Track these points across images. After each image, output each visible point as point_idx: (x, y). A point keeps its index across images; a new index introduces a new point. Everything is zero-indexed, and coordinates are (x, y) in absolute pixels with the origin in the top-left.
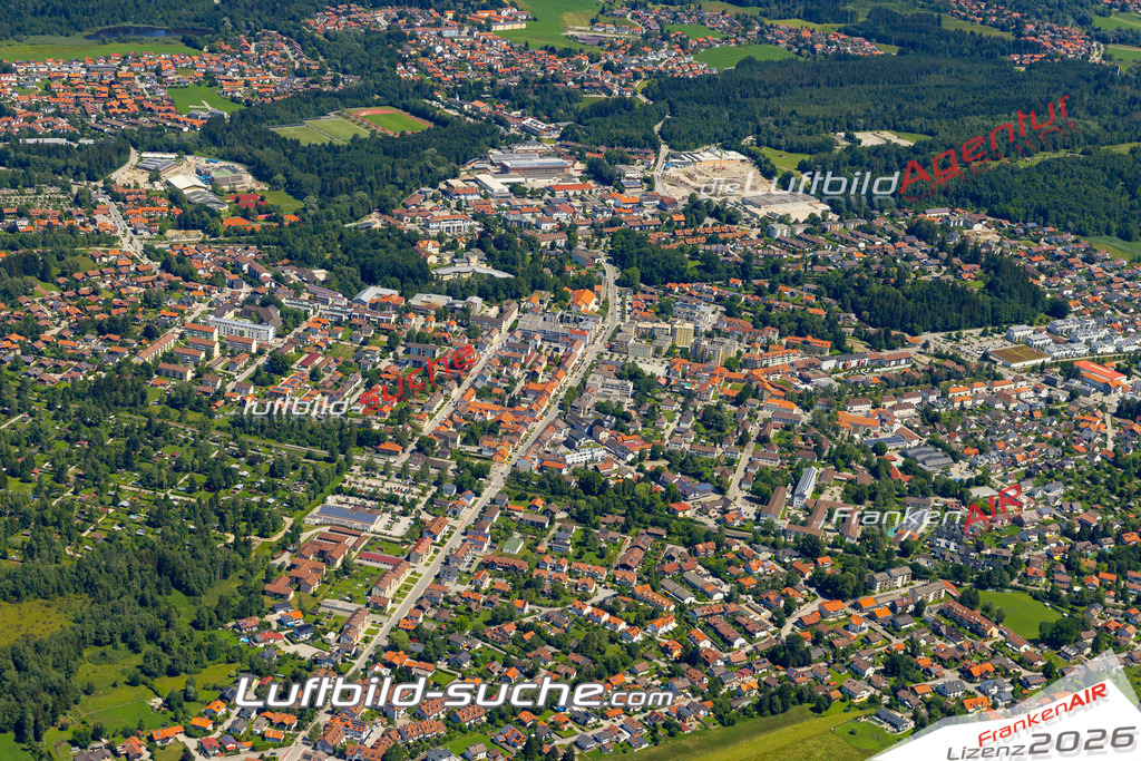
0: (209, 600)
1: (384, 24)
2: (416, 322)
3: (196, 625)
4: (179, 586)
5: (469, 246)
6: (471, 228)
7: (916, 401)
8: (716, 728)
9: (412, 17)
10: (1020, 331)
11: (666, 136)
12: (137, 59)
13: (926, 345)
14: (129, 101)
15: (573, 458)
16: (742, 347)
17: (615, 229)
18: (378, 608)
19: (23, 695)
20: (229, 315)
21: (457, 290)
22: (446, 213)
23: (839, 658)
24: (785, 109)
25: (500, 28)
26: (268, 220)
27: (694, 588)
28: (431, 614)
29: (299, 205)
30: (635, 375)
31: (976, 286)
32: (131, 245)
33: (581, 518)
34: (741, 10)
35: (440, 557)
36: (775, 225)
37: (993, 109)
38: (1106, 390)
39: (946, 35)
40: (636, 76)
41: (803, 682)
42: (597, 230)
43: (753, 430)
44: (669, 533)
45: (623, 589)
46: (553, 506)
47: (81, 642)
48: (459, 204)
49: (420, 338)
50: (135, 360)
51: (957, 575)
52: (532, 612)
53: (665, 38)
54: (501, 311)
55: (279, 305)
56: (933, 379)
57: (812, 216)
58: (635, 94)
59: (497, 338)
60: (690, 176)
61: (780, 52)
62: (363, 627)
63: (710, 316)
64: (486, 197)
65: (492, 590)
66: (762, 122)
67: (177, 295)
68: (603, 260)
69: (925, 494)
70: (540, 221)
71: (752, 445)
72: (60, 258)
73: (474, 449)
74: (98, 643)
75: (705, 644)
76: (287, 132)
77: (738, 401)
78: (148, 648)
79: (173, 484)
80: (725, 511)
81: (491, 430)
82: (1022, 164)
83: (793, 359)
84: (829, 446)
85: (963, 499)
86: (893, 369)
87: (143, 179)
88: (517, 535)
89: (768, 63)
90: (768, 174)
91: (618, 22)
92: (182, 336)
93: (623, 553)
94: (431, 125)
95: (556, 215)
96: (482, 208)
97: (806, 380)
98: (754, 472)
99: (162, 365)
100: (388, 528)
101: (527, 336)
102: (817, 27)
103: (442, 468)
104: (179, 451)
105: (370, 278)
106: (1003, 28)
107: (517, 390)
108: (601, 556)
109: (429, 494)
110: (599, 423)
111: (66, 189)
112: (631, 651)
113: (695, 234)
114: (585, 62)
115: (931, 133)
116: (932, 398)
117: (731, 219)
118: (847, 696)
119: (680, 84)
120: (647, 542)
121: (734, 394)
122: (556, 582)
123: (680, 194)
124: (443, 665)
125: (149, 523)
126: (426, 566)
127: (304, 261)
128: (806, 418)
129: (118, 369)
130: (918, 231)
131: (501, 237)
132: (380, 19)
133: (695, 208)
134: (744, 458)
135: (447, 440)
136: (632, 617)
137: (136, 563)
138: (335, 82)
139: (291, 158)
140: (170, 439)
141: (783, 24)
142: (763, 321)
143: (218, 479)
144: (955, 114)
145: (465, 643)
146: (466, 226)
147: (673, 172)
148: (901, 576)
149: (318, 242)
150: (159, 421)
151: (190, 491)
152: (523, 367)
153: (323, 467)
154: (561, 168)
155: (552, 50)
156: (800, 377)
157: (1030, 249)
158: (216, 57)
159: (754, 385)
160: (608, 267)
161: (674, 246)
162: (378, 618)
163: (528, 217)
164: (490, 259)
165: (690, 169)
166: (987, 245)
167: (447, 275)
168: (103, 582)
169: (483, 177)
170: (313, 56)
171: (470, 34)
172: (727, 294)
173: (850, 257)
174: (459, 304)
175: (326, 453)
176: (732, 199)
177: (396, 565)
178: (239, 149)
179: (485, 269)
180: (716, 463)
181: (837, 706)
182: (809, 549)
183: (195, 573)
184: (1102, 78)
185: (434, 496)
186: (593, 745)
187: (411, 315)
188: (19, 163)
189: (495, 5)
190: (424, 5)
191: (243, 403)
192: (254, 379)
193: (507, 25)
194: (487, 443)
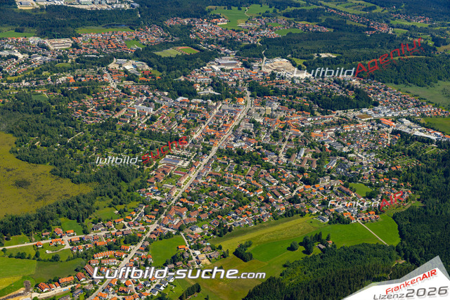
0: (132, 184)
1: (187, 23)
2: (193, 107)
3: (128, 191)
4: (124, 180)
5: (208, 86)
7: (334, 130)
8: (273, 221)
9: (195, 21)
10: (365, 110)
11: (266, 55)
12: (117, 33)
13: (337, 114)
14: (114, 45)
15: (235, 145)
16: (285, 114)
17: (250, 81)
18: (179, 186)
19: (79, 210)
20: (140, 105)
21: (205, 98)
22: (202, 76)
23: (308, 201)
24: (300, 47)
25: (219, 24)
26: (152, 78)
27: (268, 181)
28: (194, 188)
29: (161, 74)
30: (254, 122)
31: (353, 97)
32: (113, 85)
33: (237, 162)
34: (289, 19)
35: (197, 172)
36: (296, 80)
37: (360, 47)
38: (389, 127)
39: (347, 26)
40: (258, 38)
41: (298, 208)
42: (245, 81)
43: (287, 138)
44: (262, 166)
45: (248, 182)
46: (229, 159)
47: (96, 195)
48: (206, 73)
49: (194, 111)
50: (113, 117)
51: (343, 178)
52: (222, 188)
53: (267, 26)
54: (217, 104)
55: (154, 102)
56: (339, 123)
58: (257, 42)
59: (215, 112)
60: (272, 66)
61: (300, 31)
62: (175, 192)
63: (276, 105)
64: (214, 72)
65: (211, 182)
66: (294, 51)
67: (125, 99)
68: (246, 89)
69: (335, 156)
70: (229, 78)
71: (286, 142)
72: (93, 89)
73: (208, 142)
74: (100, 195)
75: (271, 197)
76: (158, 53)
77: (283, 129)
78: (114, 197)
79: (123, 152)
80: (278, 160)
81: (213, 137)
82: (367, 63)
83: (299, 118)
84: (309, 142)
85: (346, 157)
86: (328, 121)
87: (117, 67)
88: (219, 167)
89: (296, 34)
90: (294, 65)
91: (253, 22)
92: (127, 111)
93: (249, 172)
94: (199, 51)
95: (233, 77)
96: (213, 75)
97: (303, 124)
98: (287, 149)
99: (121, 119)
100: (183, 164)
101: (224, 111)
102: (311, 24)
103: (199, 148)
104: (125, 143)
105: (180, 95)
106: (364, 24)
107: (220, 126)
108: (242, 173)
109: (195, 155)
110: (243, 135)
111: (95, 69)
112: (250, 199)
113: (272, 82)
114: (243, 33)
115: (341, 54)
116: (339, 129)
117: (283, 78)
118: (310, 212)
119: (271, 40)
120: (255, 169)
121: (282, 127)
122: (229, 180)
123: (269, 71)
124: (197, 203)
126: (193, 175)
127: (162, 90)
128: (302, 134)
129: (108, 120)
131: (218, 83)
132: (185, 21)
133: (273, 75)
134: (284, 145)
135: (200, 140)
136: (250, 189)
137: (112, 174)
138: (172, 39)
139: (159, 61)
140: (122, 139)
141: (301, 23)
142: (291, 107)
143: (135, 151)
144: (349, 48)
145: (203, 196)
146: (208, 80)
147: (267, 65)
148: (327, 179)
149: (166, 84)
150: (120, 134)
151: (127, 154)
152: (222, 119)
154: (235, 64)
155: (234, 30)
156: (301, 123)
157: (368, 87)
158: (139, 32)
159: (288, 125)
160: (248, 91)
161: (267, 86)
162: (179, 189)
163: (226, 77)
164: (214, 89)
165: (272, 64)
166: (356, 85)
167: (202, 94)
168: (102, 179)
169: (213, 66)
170: (166, 32)
171: (211, 26)
172: (281, 99)
173: (317, 89)
174: (205, 102)
175: (166, 143)
177: (185, 175)
178: (145, 58)
179: (213, 92)
180: (276, 147)
181: (307, 215)
182: (301, 171)
183: (128, 176)
184: (392, 38)
186: (238, 225)
187: (191, 105)
188: (83, 62)
189: (219, 17)
190: (198, 17)
191: (143, 129)
192: (147, 123)
193: (222, 23)
194: (212, 141)
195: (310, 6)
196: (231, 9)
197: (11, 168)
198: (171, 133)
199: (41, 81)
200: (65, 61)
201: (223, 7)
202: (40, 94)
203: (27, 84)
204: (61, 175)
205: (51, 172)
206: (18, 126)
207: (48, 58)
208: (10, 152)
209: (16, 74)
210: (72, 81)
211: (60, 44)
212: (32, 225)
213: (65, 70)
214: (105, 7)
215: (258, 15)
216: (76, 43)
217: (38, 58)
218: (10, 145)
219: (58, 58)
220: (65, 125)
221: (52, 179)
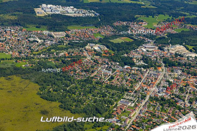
0: (104, 115)
1: (125, 24)
2: (133, 72)
4: (99, 113)
5: (141, 60)
6: (141, 57)
9: (129, 23)
11: (171, 43)
12: (88, 29)
14: (87, 36)
16: (185, 77)
17: (164, 58)
18: (130, 118)
19: (77, 129)
20: (104, 69)
21: (139, 67)
22: (137, 54)
24: (190, 39)
25: (143, 25)
26: (109, 54)
27: (181, 117)
28: (139, 119)
29: (114, 52)
30: (169, 81)
33: (161, 105)
34: (181, 23)
35: (139, 110)
36: (190, 58)
40: (165, 33)
42: (161, 58)
43: (188, 91)
44: (176, 108)
45: (169, 117)
46: (157, 102)
48: (139, 53)
49: (134, 74)
50: (91, 76)
52: (155, 120)
54: (146, 70)
55: (112, 68)
57: (195, 56)
58: (165, 36)
59: (146, 75)
60: (175, 49)
61: (188, 30)
62: (128, 121)
63: (180, 72)
64: (143, 52)
65: (148, 116)
66: (186, 41)
67: (96, 66)
68: (162, 62)
70: (152, 56)
71: (188, 94)
72: (79, 60)
73: (144, 92)
76: (111, 41)
77: (185, 86)
78: (95, 122)
79: (97, 96)
80: (185, 105)
83: (194, 80)
87: (90, 48)
88: (151, 107)
89: (186, 31)
90: (188, 49)
91: (162, 24)
92: (97, 73)
93: (169, 111)
94: (133, 40)
95: (154, 55)
96: (142, 54)
98: (189, 98)
99: (95, 77)
100: (131, 105)
101: (151, 74)
102: (194, 26)
103: (139, 95)
104: (98, 91)
105: (126, 64)
107: (150, 83)
108: (165, 111)
109: (137, 100)
111: (79, 49)
113: (176, 59)
117: (182, 56)
119: (172, 34)
120: (172, 109)
121: (185, 85)
122: (158, 115)
123: (174, 52)
124: (141, 128)
125: (94, 102)
126: (137, 111)
127: (115, 61)
129: (88, 77)
131: (146, 58)
132: (124, 24)
133: (176, 55)
134: (187, 96)
135: (139, 91)
136: (171, 122)
137: (92, 109)
138: (118, 33)
139: (112, 45)
140: (96, 89)
141: (188, 25)
142: (188, 73)
143: (104, 96)
145: (144, 125)
146: (140, 56)
147: (172, 48)
149: (117, 58)
150: (95, 86)
151: (100, 97)
152: (150, 79)
153: (120, 94)
154: (154, 48)
155: (152, 29)
156: (195, 83)
158: (100, 29)
159: (188, 84)
160: (163, 64)
161: (174, 61)
162: (130, 120)
163: (150, 55)
164: (144, 62)
165: (175, 48)
167: (137, 64)
168: (88, 111)
169: (142, 49)
170: (115, 29)
171: (139, 26)
172: (182, 69)
174: (140, 69)
175: (120, 92)
176: (182, 53)
177: (133, 111)
178: (104, 43)
179: (143, 63)
180: (183, 96)
183: (102, 111)
185: (138, 100)
187: (132, 70)
188: (72, 45)
189: (142, 21)
190: (131, 21)
191: (107, 84)
192: (109, 80)
194: (145, 92)
195: (192, 16)
196: (148, 17)
197: (38, 103)
198: (123, 86)
199: (51, 55)
200: (62, 44)
201: (144, 16)
202: (50, 62)
203: (44, 56)
204: (65, 108)
205: (59, 106)
206: (41, 80)
207: (54, 42)
208: (37, 94)
209: (38, 51)
210: (67, 55)
211: (60, 35)
213: (62, 49)
214: (81, 15)
215: (164, 21)
216: (68, 34)
217: (49, 42)
218: (37, 90)
219: (59, 42)
220: (65, 79)
221: (60, 111)
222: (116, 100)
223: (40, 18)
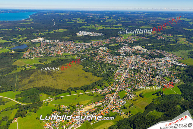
0: (111, 77)
3: (110, 79)
4: (109, 76)
5: (123, 53)
7: (156, 63)
9: (116, 37)
10: (162, 58)
11: (135, 45)
12: (100, 41)
13: (156, 59)
14: (100, 44)
15: (133, 67)
16: (143, 60)
17: (133, 51)
18: (122, 78)
19: (100, 84)
20: (109, 58)
22: (121, 51)
23: (154, 82)
24: (143, 43)
26: (110, 51)
27: (143, 77)
28: (125, 78)
29: (112, 50)
30: (136, 62)
31: (159, 55)
32: (101, 53)
33: (134, 72)
34: (138, 36)
36: (144, 51)
37: (157, 42)
38: (170, 62)
39: (152, 37)
41: (152, 84)
42: (131, 52)
43: (145, 65)
44: (140, 73)
45: (138, 77)
46: (132, 71)
51: (162, 76)
52: (132, 78)
53: (133, 38)
54: (126, 57)
55: (112, 57)
57: (146, 50)
58: (132, 42)
59: (126, 59)
61: (141, 39)
62: (121, 79)
63: (140, 57)
65: (129, 77)
66: (141, 44)
67: (105, 56)
69: (158, 70)
72: (97, 54)
74: (104, 80)
75: (145, 81)
76: (110, 45)
77: (143, 63)
78: (108, 80)
79: (107, 69)
80: (144, 71)
81: (127, 65)
83: (147, 60)
84: (150, 67)
85: (161, 70)
86: (154, 61)
87: (101, 49)
88: (130, 73)
90: (142, 47)
91: (130, 37)
92: (106, 59)
93: (138, 74)
94: (119, 45)
99: (105, 61)
100: (121, 72)
101: (128, 59)
102: (144, 37)
103: (124, 68)
104: (107, 67)
105: (117, 55)
106: (156, 37)
107: (128, 63)
108: (136, 74)
110: (134, 65)
111: (97, 50)
112: (140, 81)
114: (128, 40)
115: (153, 44)
117: (140, 51)
118: (156, 85)
119: (135, 41)
122: (133, 76)
123: (137, 49)
124: (127, 82)
125: (106, 72)
126: (124, 75)
127: (113, 54)
128: (148, 65)
129: (102, 61)
130: (154, 51)
131: (125, 52)
132: (114, 38)
134: (145, 67)
135: (124, 66)
136: (139, 79)
137: (106, 75)
138: (112, 42)
139: (111, 47)
141: (141, 37)
142: (144, 58)
143: (110, 69)
144: (155, 43)
146: (123, 51)
148: (158, 76)
150: (105, 65)
152: (128, 61)
153: (116, 68)
154: (128, 47)
155: (126, 39)
156: (147, 62)
157: (162, 52)
158: (105, 41)
160: (133, 54)
161: (137, 53)
163: (127, 51)
164: (125, 54)
165: (137, 47)
166: (159, 52)
167: (122, 55)
168: (104, 76)
169: (123, 48)
170: (111, 40)
171: (120, 38)
173: (149, 53)
174: (123, 57)
176: (140, 49)
178: (107, 47)
180: (143, 68)
182: (151, 74)
184: (164, 40)
185: (124, 70)
186: (138, 88)
187: (120, 58)
188: (94, 48)
189: (122, 36)
191: (110, 64)
192: (111, 62)
193: (123, 38)
194: (127, 66)
196: (124, 34)
197: (83, 73)
198: (117, 65)
199: (86, 53)
200: (90, 48)
201: (122, 34)
202: (86, 56)
203: (83, 53)
204: (94, 75)
205: (92, 74)
206: (83, 63)
207: (86, 47)
209: (80, 51)
210: (92, 53)
211: (88, 44)
212: (91, 87)
213: (90, 50)
214: (96, 35)
216: (91, 44)
217: (84, 47)
218: (82, 68)
219: (88, 47)
220: (93, 63)
222: (115, 71)
223: (79, 37)
